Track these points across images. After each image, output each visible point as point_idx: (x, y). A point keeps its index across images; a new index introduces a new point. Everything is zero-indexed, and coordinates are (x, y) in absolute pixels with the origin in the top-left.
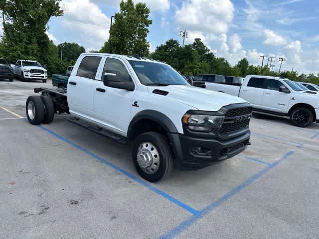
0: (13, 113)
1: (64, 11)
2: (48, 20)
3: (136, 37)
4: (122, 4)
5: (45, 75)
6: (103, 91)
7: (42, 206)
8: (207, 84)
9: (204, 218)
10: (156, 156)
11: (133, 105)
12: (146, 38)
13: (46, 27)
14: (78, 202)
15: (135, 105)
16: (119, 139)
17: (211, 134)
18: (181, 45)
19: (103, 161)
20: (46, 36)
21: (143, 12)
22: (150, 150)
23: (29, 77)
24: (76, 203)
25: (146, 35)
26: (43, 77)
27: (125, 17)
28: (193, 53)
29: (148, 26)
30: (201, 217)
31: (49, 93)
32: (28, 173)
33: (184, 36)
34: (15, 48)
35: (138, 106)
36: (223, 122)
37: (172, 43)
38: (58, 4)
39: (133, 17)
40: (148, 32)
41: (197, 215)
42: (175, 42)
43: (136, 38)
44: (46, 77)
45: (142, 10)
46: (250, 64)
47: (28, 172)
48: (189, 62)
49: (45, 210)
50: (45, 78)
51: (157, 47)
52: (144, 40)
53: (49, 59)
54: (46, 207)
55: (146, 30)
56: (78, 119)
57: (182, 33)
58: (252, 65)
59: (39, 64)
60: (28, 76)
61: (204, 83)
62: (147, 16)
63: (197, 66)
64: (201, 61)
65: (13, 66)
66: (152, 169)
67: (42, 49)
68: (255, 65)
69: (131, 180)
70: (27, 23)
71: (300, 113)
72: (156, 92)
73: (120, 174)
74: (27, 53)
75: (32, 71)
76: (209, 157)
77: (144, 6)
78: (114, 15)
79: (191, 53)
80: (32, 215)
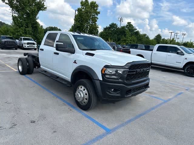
1: (47, 8)
2: (38, 13)
4: (82, 3)
6: (58, 54)
7: (13, 124)
8: (131, 50)
9: (112, 134)
10: (86, 94)
12: (96, 23)
13: (37, 17)
14: (35, 122)
15: (75, 62)
16: (67, 83)
17: (120, 80)
20: (37, 23)
21: (94, 7)
22: (83, 90)
23: (26, 47)
24: (34, 122)
25: (96, 21)
26: (34, 47)
27: (83, 10)
28: (126, 31)
29: (98, 15)
30: (110, 133)
32: (10, 103)
33: (120, 21)
34: (19, 30)
35: (77, 63)
36: (127, 73)
37: (113, 26)
38: (43, 3)
39: (88, 9)
40: (98, 19)
41: (108, 131)
42: (115, 25)
43: (91, 23)
45: (94, 6)
46: (162, 38)
48: (123, 37)
49: (13, 126)
50: (35, 47)
51: (104, 28)
52: (95, 24)
53: (38, 36)
54: (15, 124)
55: (96, 17)
57: (120, 19)
58: (164, 38)
59: (32, 39)
60: (26, 46)
61: (130, 49)
62: (97, 9)
63: (128, 39)
64: (131, 36)
65: (17, 41)
66: (84, 102)
67: (34, 31)
69: (72, 109)
70: (26, 15)
71: (191, 68)
72: (87, 54)
73: (65, 105)
74: (25, 33)
75: (28, 44)
76: (119, 95)
77: (95, 3)
78: (77, 9)
79: (125, 31)
80: (5, 128)
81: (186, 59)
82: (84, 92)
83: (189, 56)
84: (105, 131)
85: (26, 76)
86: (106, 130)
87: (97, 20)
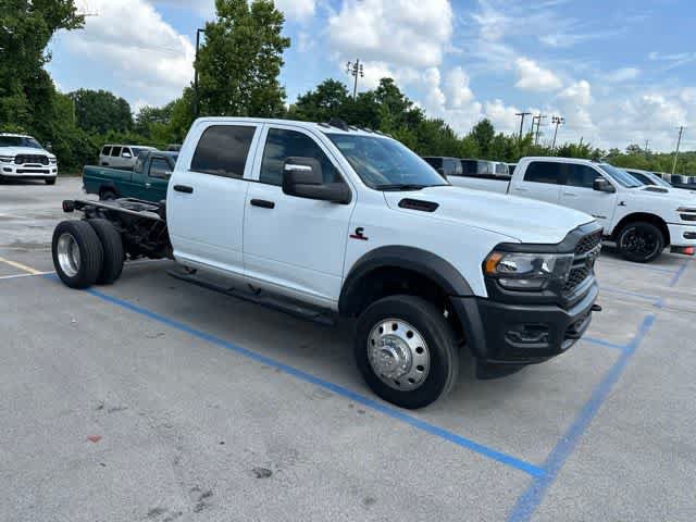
0: (10, 263)
1: (86, 18)
2: (48, 36)
3: (255, 75)
4: (219, 3)
5: (52, 167)
6: (270, 205)
7: (193, 490)
9: (558, 483)
10: (419, 350)
11: (352, 236)
12: (277, 78)
13: (45, 54)
14: (269, 472)
15: (359, 234)
17: (548, 294)
18: (350, 93)
19: (280, 368)
20: (45, 77)
21: (268, 20)
22: (404, 337)
23: (14, 173)
24: (268, 474)
25: (276, 72)
26: (48, 172)
27: (229, 31)
28: (379, 110)
29: (281, 52)
30: (551, 481)
31: (105, 213)
32: (119, 409)
35: (366, 239)
36: (571, 267)
37: (330, 89)
39: (248, 30)
40: (282, 64)
41: (543, 475)
42: (338, 86)
43: (256, 79)
44: (54, 171)
45: (266, 16)
47: (117, 406)
49: (204, 500)
50: (51, 174)
51: (299, 98)
52: (274, 82)
53: (54, 130)
54: (204, 492)
55: (276, 59)
56: (194, 271)
57: (351, 67)
58: (502, 135)
59: (34, 141)
60: (10, 170)
62: (278, 30)
64: (397, 128)
66: (412, 380)
67: (37, 108)
68: (508, 134)
69: (363, 407)
71: (637, 233)
72: (407, 204)
73: (330, 395)
75: (20, 159)
76: (544, 345)
77: (271, 7)
78: (204, 27)
79: (374, 110)
80: (181, 514)
81: (622, 204)
82: (409, 341)
83: (631, 194)
84: (529, 476)
85: (94, 293)
86: (528, 472)
87: (281, 69)
